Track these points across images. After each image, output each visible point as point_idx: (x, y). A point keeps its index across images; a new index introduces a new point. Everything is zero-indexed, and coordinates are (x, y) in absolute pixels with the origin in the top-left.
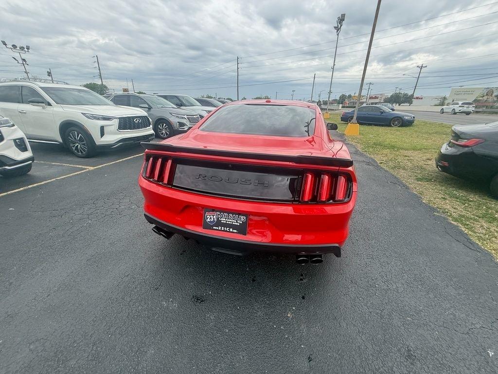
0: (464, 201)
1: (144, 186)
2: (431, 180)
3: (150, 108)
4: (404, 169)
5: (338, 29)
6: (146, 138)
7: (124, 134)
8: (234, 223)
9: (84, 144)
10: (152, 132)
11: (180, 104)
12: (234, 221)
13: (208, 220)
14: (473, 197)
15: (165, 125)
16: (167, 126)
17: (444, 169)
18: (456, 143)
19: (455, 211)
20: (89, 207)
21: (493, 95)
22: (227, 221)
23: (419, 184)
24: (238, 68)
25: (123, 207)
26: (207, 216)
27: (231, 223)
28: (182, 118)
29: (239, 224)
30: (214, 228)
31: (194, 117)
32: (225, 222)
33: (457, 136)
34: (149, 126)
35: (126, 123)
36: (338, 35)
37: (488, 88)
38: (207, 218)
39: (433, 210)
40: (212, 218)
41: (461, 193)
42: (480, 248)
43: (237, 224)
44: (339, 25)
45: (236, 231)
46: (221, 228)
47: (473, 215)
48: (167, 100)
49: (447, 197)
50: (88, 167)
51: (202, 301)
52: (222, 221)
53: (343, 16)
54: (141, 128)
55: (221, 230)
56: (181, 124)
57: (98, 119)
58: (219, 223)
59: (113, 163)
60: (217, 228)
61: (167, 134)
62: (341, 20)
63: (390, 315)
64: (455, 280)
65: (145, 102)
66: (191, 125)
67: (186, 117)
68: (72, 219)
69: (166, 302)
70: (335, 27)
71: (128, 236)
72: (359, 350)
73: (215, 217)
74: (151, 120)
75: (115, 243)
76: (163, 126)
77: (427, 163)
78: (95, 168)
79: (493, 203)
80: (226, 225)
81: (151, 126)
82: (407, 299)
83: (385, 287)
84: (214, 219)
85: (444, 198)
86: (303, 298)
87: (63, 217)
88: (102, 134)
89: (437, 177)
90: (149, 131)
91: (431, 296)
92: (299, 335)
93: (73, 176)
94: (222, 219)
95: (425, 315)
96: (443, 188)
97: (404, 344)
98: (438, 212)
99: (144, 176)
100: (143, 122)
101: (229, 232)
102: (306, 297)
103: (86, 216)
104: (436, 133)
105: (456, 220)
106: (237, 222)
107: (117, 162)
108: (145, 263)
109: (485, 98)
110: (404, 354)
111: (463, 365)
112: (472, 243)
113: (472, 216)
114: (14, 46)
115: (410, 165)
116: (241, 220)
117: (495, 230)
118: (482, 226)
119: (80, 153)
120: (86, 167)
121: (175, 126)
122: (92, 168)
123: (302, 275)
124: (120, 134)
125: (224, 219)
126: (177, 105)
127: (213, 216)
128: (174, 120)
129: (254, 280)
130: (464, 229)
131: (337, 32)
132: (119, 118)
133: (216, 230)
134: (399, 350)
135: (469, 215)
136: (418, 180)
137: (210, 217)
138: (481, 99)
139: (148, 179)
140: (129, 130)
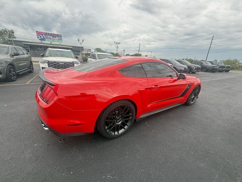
24: (212, 42)
114: (117, 43)
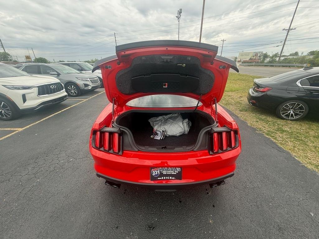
0: (267, 121)
1: (97, 155)
2: (247, 110)
3: (58, 75)
4: (231, 105)
5: (178, 18)
6: (62, 99)
7: (43, 98)
8: (172, 173)
9: (8, 110)
10: (66, 94)
11: (81, 69)
12: (172, 172)
13: (154, 174)
14: (270, 119)
15: (73, 86)
16: (75, 87)
17: (253, 104)
18: (258, 90)
19: (265, 128)
20: (32, 166)
21: (258, 56)
22: (167, 173)
23: (242, 114)
24: (116, 41)
25: (62, 161)
26: (152, 172)
27: (170, 173)
28: (86, 81)
29: (176, 173)
30: (158, 179)
31: (95, 79)
32: (166, 173)
33: (258, 86)
34: (63, 90)
35: (44, 90)
36: (179, 21)
37: (255, 52)
38: (153, 173)
39: (255, 130)
40: (156, 172)
41: (263, 117)
42: (283, 150)
43: (174, 173)
44: (179, 15)
45: (174, 178)
46: (164, 178)
47: (273, 129)
48: (70, 67)
49: (258, 120)
50: (16, 129)
51: (154, 228)
52: (164, 173)
53: (181, 10)
54: (57, 92)
55: (164, 179)
56: (86, 85)
57: (19, 89)
58: (161, 175)
59: (39, 122)
60: (161, 178)
61: (75, 93)
62: (180, 12)
63: (261, 205)
64: (281, 173)
65: (54, 70)
66: (92, 85)
67: (88, 79)
68: (20, 181)
69: (128, 237)
70: (176, 17)
71: (77, 187)
72: (256, 234)
73: (158, 171)
74: (63, 85)
75: (69, 195)
76: (71, 87)
77: (241, 99)
78: (24, 128)
79: (279, 121)
80: (167, 175)
81: (64, 90)
82: (265, 191)
83: (252, 187)
84: (158, 172)
85: (257, 121)
86: (214, 206)
87: (11, 180)
88: (25, 100)
89: (249, 108)
90: (63, 93)
91: (275, 186)
92: (221, 234)
93: (5, 139)
94: (164, 172)
95: (277, 200)
96: (254, 115)
97: (275, 222)
98: (258, 131)
99: (94, 147)
100: (57, 88)
101: (170, 179)
102: (215, 205)
103: (33, 176)
104: (238, 79)
105: (268, 135)
106: (175, 172)
107: (41, 120)
108: (100, 207)
109: (255, 57)
110: (277, 228)
111: (304, 226)
112: (280, 148)
113: (273, 131)
115: (233, 101)
116: (177, 171)
117: (285, 137)
118: (279, 136)
119: (5, 117)
120: (15, 129)
121: (81, 86)
122: (20, 129)
123: (207, 190)
124: (41, 99)
125: (165, 172)
126: (78, 70)
127: (157, 171)
128: (80, 83)
129: (180, 202)
130: (273, 140)
131: (178, 20)
132: (38, 87)
133: (160, 179)
134: (274, 227)
135: (271, 130)
136: (241, 111)
137: (155, 172)
138: (253, 58)
139: (98, 149)
140: (47, 95)
